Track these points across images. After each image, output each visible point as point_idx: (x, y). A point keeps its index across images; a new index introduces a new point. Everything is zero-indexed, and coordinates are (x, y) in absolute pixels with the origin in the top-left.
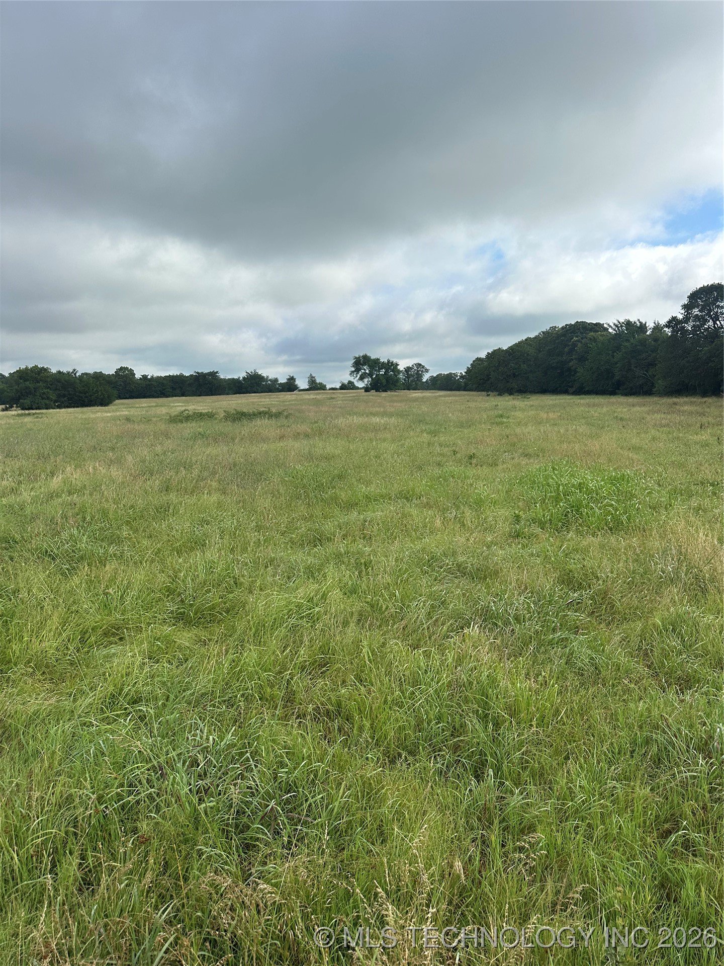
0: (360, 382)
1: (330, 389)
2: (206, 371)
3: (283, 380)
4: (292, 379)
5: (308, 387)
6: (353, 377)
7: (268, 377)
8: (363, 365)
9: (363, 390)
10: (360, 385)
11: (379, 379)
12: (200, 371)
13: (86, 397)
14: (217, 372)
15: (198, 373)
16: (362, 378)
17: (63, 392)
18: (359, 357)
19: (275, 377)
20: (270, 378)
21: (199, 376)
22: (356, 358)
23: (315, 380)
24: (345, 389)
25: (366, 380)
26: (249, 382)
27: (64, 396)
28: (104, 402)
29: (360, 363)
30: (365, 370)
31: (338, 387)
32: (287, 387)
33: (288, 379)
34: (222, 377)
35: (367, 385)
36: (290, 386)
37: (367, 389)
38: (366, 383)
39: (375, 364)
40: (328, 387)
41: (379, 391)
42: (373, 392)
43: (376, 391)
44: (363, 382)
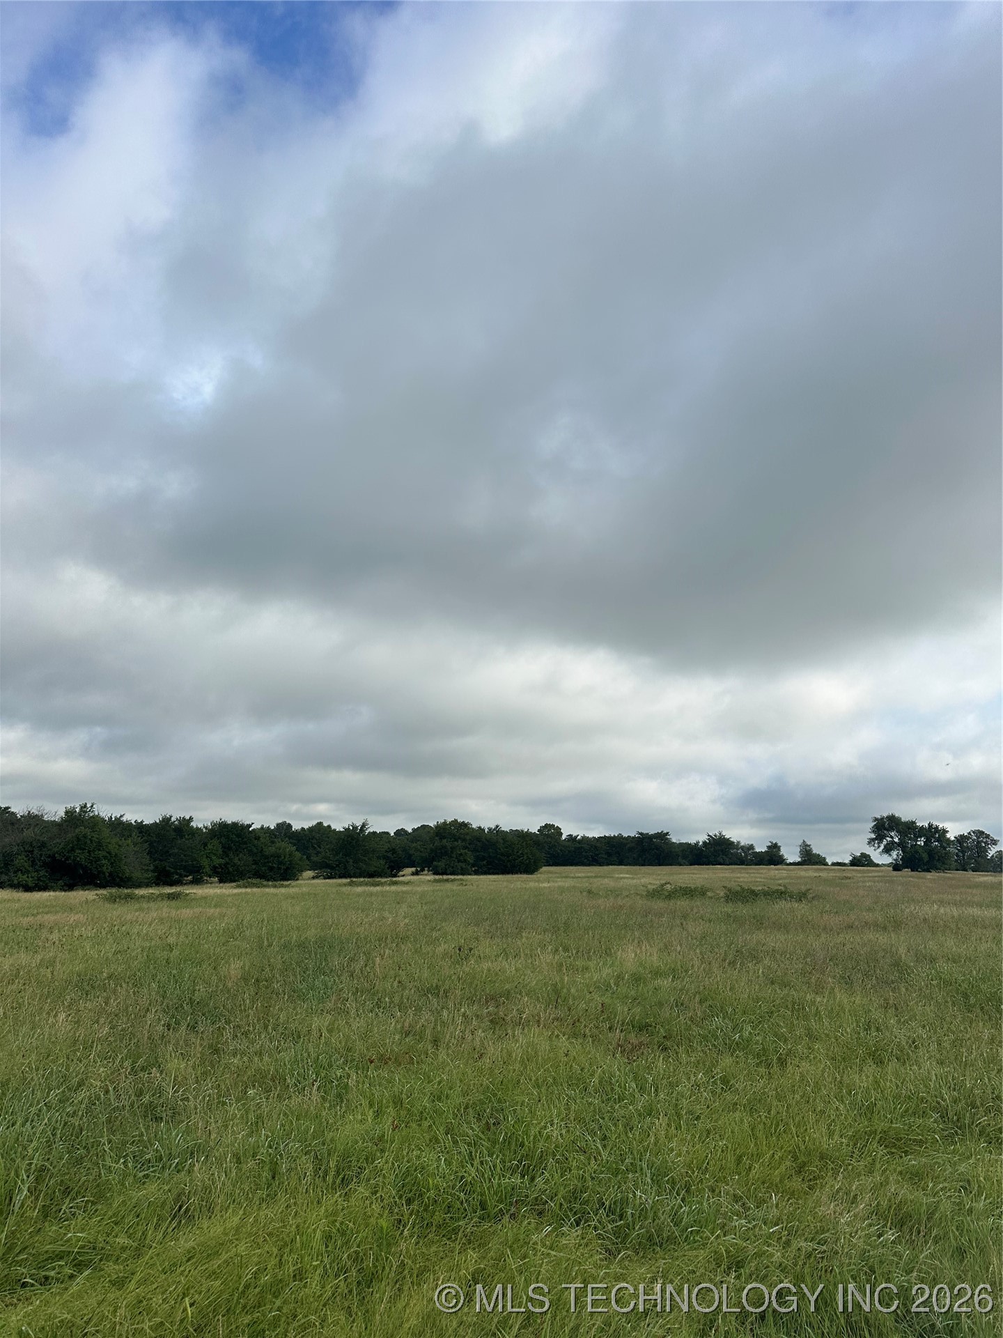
0: (886, 856)
1: (834, 864)
2: (652, 832)
3: (761, 848)
4: (774, 847)
5: (799, 860)
6: (873, 848)
7: (739, 842)
8: (888, 830)
9: (891, 869)
10: (886, 860)
11: (916, 852)
12: (645, 832)
13: (509, 861)
14: (668, 833)
15: (641, 834)
16: (887, 850)
17: (482, 854)
18: (882, 819)
19: (750, 843)
20: (742, 844)
21: (643, 838)
22: (876, 819)
23: (811, 850)
24: (858, 866)
25: (894, 854)
26: (712, 849)
27: (483, 859)
28: (529, 868)
29: (884, 827)
30: (892, 837)
31: (847, 862)
32: (769, 858)
33: (768, 847)
34: (674, 841)
35: (896, 860)
36: (772, 857)
37: (896, 867)
38: (895, 857)
39: (908, 829)
40: (829, 861)
41: (917, 871)
42: (907, 872)
43: (912, 870)
44: (890, 855)
